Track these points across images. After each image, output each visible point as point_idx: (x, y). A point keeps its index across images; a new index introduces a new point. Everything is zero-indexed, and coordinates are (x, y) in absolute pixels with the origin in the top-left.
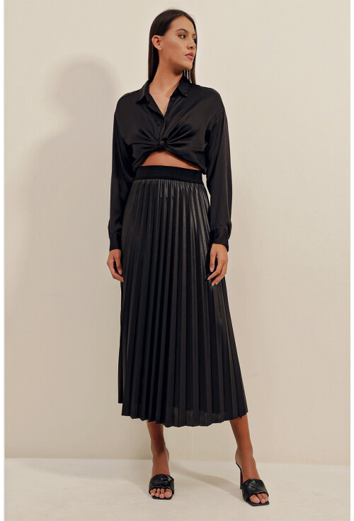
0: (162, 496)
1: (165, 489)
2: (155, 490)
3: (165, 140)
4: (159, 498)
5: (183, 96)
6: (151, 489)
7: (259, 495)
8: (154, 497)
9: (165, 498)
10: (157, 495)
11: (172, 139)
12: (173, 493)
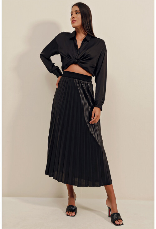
0: (71, 215)
1: (72, 212)
2: (68, 212)
3: (78, 60)
4: (69, 216)
5: (88, 41)
6: (66, 211)
7: (119, 220)
8: (67, 215)
9: (72, 216)
10: (68, 214)
11: (81, 60)
12: (76, 214)
